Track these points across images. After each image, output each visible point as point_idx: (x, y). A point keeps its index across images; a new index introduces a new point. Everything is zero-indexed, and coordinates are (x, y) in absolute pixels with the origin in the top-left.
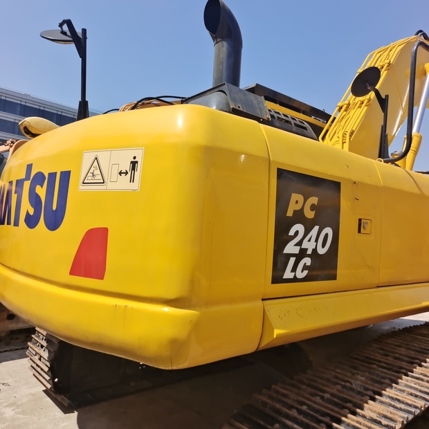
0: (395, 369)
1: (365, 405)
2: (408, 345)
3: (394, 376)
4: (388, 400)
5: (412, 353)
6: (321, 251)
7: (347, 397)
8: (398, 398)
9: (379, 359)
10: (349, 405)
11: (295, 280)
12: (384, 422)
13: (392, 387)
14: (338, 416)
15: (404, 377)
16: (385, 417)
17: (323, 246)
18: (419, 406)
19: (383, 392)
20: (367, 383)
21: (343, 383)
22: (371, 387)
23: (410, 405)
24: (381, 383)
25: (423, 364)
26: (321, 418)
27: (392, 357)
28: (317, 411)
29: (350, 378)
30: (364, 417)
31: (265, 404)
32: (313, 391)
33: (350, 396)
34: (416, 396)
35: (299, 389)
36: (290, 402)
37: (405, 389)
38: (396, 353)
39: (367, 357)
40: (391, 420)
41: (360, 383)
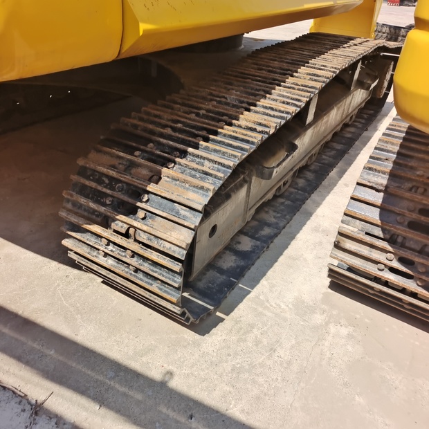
0: (268, 81)
1: (241, 116)
2: (281, 58)
3: (267, 87)
4: (262, 110)
5: (285, 66)
7: (222, 111)
8: (271, 106)
9: (253, 73)
10: (225, 118)
12: (259, 128)
13: (265, 97)
14: (215, 128)
15: (277, 87)
16: (260, 124)
18: (291, 111)
19: (258, 103)
20: (242, 97)
22: (246, 100)
23: (283, 112)
24: (255, 95)
25: (295, 74)
26: (197, 132)
27: (265, 70)
28: (193, 127)
29: (225, 93)
30: (240, 126)
31: (136, 127)
32: (187, 109)
33: (226, 109)
34: (288, 103)
35: (172, 109)
36: (163, 122)
37: (278, 98)
38: (270, 66)
39: (242, 73)
40: (265, 126)
41: (235, 97)
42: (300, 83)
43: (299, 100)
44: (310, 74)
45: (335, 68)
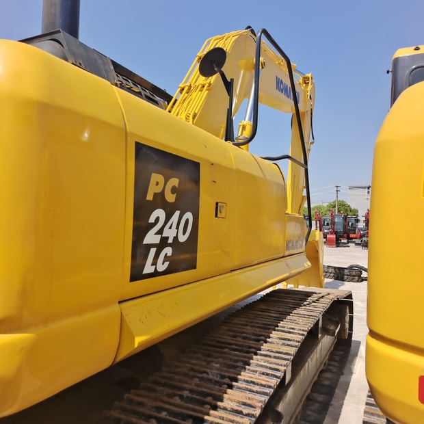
0: (245, 349)
1: (225, 395)
2: (252, 322)
3: (245, 357)
4: (244, 385)
5: (258, 331)
6: (183, 238)
7: (206, 390)
8: (253, 380)
9: (230, 341)
10: (209, 399)
11: (156, 274)
12: (246, 410)
13: (245, 369)
14: (200, 415)
15: (254, 357)
16: (245, 404)
17: (184, 233)
18: (272, 385)
19: (239, 377)
20: (222, 371)
21: (200, 375)
22: (227, 374)
23: (264, 386)
24: (235, 367)
25: (268, 340)
27: (240, 337)
28: (178, 415)
29: (207, 368)
30: (225, 409)
32: (170, 391)
33: (209, 389)
34: (268, 374)
35: (155, 391)
37: (257, 369)
38: (244, 333)
39: (218, 342)
40: (250, 406)
41: (216, 372)
42: (274, 350)
43: (277, 370)
44: (282, 339)
45: (303, 330)
